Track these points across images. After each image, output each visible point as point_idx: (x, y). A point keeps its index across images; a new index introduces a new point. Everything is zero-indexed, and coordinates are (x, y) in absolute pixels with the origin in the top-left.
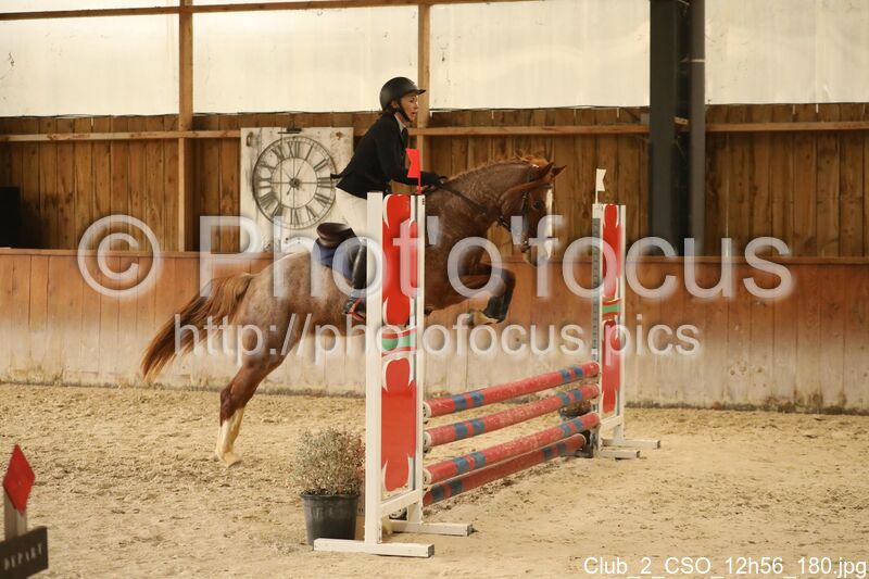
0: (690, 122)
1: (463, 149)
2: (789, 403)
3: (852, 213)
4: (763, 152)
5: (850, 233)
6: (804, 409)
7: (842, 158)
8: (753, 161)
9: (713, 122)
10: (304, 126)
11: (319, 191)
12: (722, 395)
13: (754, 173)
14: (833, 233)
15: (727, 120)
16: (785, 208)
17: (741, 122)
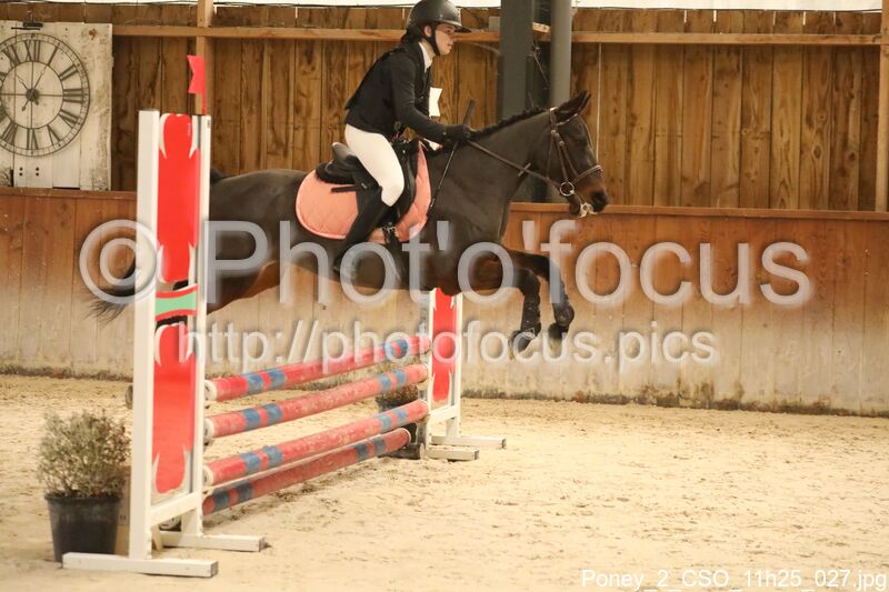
0: (552, 31)
1: (257, 56)
2: (671, 394)
3: (756, 152)
4: (645, 70)
5: (753, 177)
6: (691, 403)
7: (746, 80)
8: (631, 81)
9: (581, 30)
10: (46, 21)
11: (67, 106)
12: (586, 383)
13: (632, 96)
14: (732, 176)
15: (600, 28)
16: (671, 143)
17: (618, 31)
